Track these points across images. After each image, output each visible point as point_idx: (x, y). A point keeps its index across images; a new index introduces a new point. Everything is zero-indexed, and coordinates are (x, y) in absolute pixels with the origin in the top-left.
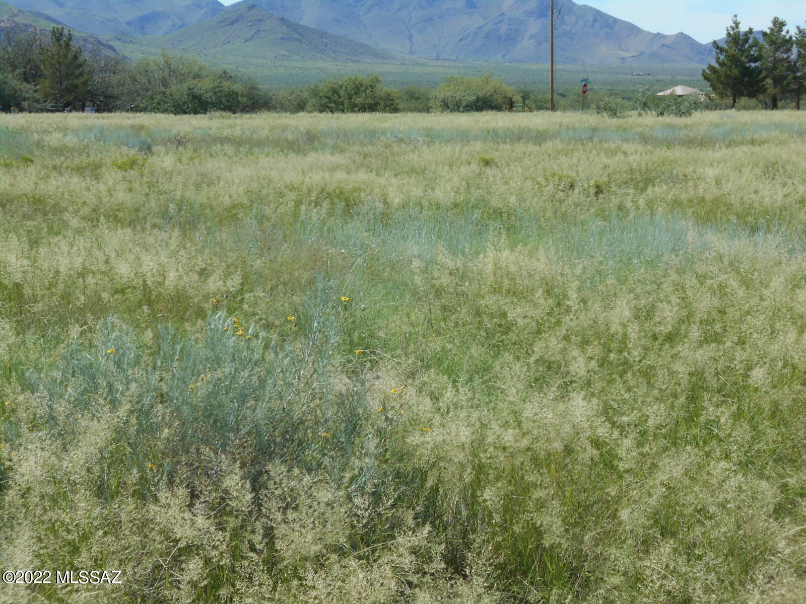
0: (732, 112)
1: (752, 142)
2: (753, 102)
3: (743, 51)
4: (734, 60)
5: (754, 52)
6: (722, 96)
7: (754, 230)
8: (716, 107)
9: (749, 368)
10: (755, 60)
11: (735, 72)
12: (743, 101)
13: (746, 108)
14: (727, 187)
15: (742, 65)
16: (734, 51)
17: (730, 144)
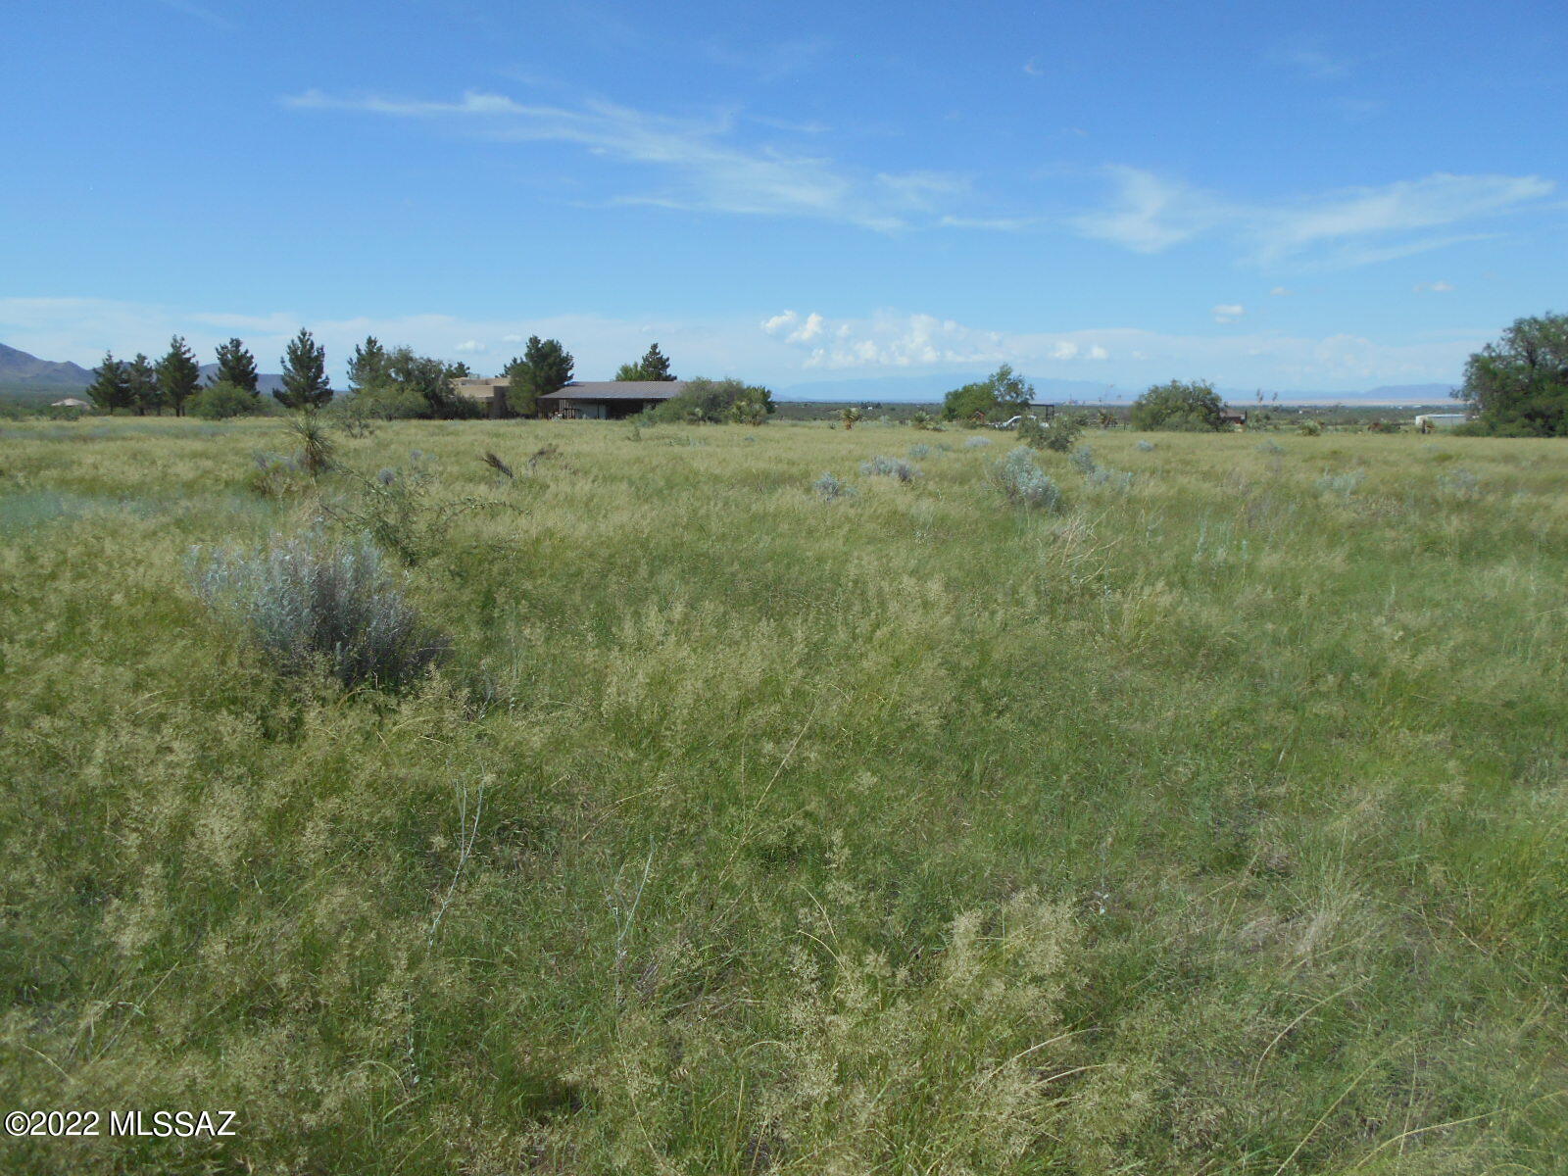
0: (109, 418)
1: (124, 439)
2: (126, 410)
3: (116, 376)
4: (110, 382)
5: (124, 376)
6: (102, 406)
7: (121, 499)
8: (99, 414)
9: (111, 594)
10: (126, 382)
11: (111, 390)
12: (119, 410)
13: (120, 415)
14: (102, 471)
15: (116, 386)
16: (110, 376)
17: (109, 439)
